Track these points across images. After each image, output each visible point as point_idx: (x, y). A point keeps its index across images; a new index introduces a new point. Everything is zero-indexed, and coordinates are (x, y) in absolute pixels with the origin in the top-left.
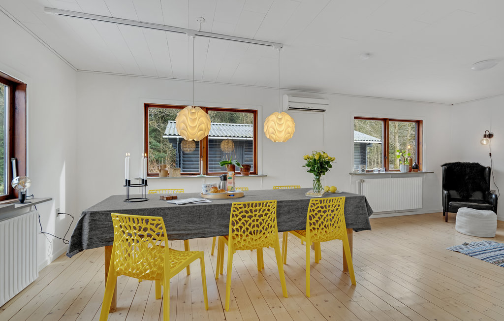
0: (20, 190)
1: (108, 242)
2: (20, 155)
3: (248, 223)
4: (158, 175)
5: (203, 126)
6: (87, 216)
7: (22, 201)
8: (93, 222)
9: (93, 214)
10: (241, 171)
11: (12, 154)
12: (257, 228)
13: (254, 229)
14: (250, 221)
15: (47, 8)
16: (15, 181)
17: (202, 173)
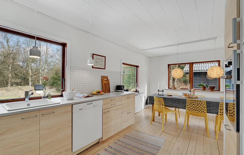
0: (138, 90)
1: (153, 104)
2: (138, 82)
3: (193, 106)
4: (172, 88)
5: (180, 74)
6: (149, 97)
7: (138, 93)
8: (150, 98)
9: (150, 97)
10: (209, 89)
11: (137, 82)
12: (197, 109)
13: (195, 109)
14: (194, 106)
15: (142, 50)
16: (137, 88)
17: (189, 89)
